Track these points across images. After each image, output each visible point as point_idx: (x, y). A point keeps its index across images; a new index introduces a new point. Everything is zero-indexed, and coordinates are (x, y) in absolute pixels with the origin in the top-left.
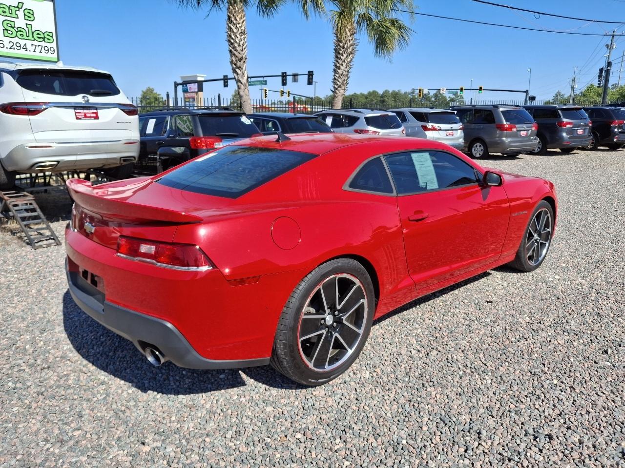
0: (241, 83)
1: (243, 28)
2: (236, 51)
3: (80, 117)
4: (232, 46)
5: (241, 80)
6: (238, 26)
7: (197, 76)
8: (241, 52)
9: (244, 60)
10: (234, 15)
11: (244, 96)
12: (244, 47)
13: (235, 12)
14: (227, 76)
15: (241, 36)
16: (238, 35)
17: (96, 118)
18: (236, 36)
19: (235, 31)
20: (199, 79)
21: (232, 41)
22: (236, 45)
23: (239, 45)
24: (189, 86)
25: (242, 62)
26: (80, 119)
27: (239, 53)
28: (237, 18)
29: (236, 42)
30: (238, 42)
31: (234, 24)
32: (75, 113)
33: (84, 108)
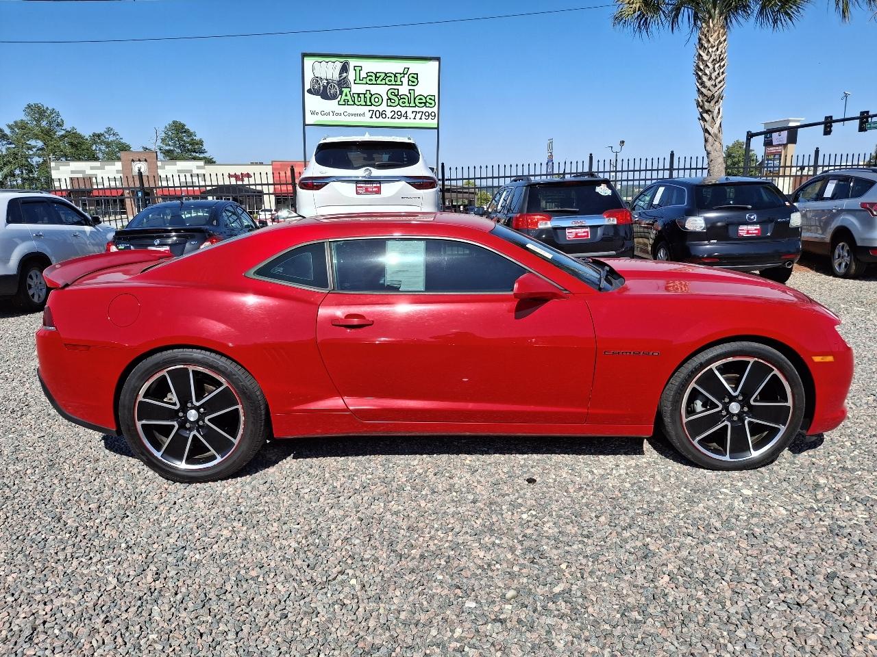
0: (709, 134)
1: (718, 53)
2: (705, 87)
3: (361, 191)
4: (700, 81)
5: (710, 129)
6: (710, 50)
7: (789, 121)
8: (712, 88)
9: (715, 100)
10: (706, 36)
11: (712, 153)
12: (718, 80)
13: (708, 31)
14: (831, 117)
15: (715, 64)
16: (709, 64)
17: (378, 192)
18: (707, 65)
19: (705, 58)
20: (791, 124)
21: (700, 74)
22: (705, 79)
23: (710, 79)
24: (775, 135)
25: (713, 103)
26: (361, 194)
27: (709, 90)
28: (710, 39)
29: (706, 74)
30: (708, 73)
31: (705, 48)
32: (357, 187)
33: (366, 182)
